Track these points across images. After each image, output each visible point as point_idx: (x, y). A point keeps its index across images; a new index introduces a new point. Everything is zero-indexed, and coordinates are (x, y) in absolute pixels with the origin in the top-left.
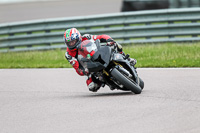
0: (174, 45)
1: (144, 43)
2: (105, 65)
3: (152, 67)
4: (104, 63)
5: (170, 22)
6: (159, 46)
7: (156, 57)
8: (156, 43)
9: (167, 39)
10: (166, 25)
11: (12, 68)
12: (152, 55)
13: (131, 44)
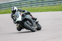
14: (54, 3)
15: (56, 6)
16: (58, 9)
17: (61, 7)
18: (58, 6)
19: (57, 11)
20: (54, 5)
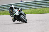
0: (47, 8)
1: (40, 8)
3: (42, 13)
5: (46, 3)
6: (44, 9)
7: (43, 11)
8: (43, 8)
9: (46, 7)
10: (45, 3)
11: (8, 15)
12: (42, 10)
13: (37, 8)
14: (26, 8)
15: (27, 10)
16: (29, 12)
17: (31, 11)
18: (29, 10)
19: (28, 14)
20: (26, 9)
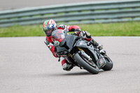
2: (69, 50)
4: (68, 48)
